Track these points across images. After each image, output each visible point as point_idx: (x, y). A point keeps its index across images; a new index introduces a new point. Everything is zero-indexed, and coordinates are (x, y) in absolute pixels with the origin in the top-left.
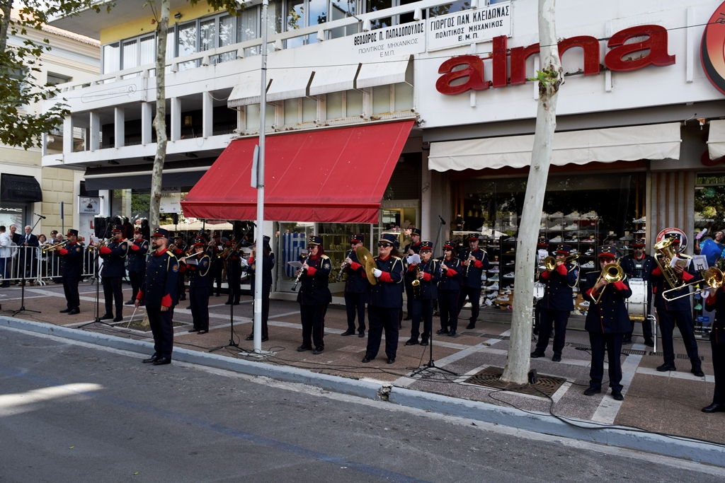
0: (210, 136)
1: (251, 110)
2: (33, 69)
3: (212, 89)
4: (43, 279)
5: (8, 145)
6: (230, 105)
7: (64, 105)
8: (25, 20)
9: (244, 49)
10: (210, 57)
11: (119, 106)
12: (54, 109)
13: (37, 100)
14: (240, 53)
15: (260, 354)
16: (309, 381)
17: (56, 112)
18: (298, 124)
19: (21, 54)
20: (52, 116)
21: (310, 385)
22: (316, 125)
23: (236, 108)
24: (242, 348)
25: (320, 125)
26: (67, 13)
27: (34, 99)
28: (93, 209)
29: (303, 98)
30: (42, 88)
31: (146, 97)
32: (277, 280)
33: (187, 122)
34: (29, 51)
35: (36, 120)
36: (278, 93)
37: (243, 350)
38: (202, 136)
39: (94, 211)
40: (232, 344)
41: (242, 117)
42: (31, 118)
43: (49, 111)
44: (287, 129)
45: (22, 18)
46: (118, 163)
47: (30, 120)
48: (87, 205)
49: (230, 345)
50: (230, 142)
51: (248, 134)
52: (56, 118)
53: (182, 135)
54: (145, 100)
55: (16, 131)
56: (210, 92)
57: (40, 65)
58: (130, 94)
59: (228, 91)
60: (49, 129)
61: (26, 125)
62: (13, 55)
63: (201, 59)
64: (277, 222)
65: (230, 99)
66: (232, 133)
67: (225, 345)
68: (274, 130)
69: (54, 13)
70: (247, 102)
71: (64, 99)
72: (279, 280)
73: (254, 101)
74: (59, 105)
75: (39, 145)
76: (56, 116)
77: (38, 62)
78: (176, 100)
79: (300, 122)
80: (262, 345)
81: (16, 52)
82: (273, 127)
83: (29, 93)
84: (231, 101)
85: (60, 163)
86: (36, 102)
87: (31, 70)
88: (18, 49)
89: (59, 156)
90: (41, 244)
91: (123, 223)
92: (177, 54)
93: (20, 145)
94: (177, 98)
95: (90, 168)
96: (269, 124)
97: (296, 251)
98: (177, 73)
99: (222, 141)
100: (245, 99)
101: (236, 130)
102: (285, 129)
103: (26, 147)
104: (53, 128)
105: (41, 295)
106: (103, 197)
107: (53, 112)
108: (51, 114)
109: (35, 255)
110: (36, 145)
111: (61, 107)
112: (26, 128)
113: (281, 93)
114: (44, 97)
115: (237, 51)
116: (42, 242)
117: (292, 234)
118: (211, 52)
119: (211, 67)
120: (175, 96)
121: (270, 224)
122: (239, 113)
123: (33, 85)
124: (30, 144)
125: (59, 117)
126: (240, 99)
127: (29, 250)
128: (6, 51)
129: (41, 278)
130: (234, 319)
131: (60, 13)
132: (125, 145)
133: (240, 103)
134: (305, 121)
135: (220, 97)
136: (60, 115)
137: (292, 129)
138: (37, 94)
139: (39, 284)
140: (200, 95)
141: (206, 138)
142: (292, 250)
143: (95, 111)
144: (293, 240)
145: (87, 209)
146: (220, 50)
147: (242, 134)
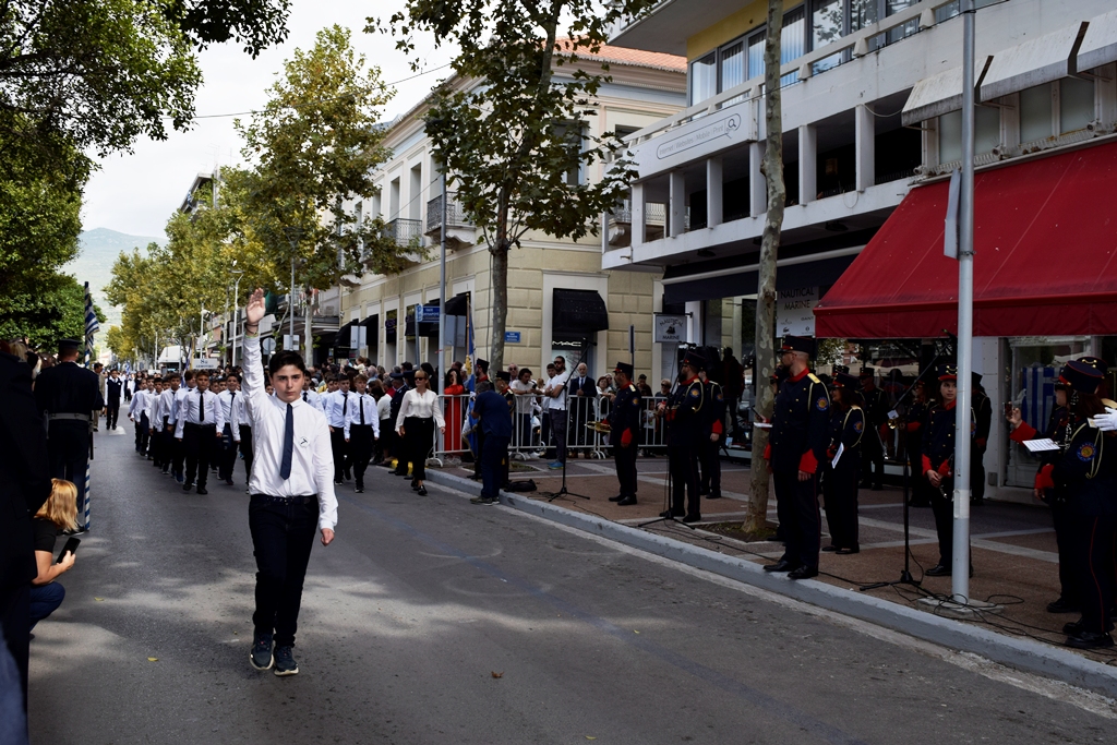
0: (871, 186)
1: (948, 124)
2: (585, 113)
3: (874, 99)
4: (602, 449)
5: (553, 235)
6: (905, 121)
7: (629, 162)
8: (577, 41)
9: (933, 10)
10: (867, 39)
11: (712, 156)
12: (614, 171)
13: (591, 161)
14: (926, 19)
15: (965, 605)
16: (1080, 678)
17: (617, 176)
18: (1052, 138)
19: (570, 94)
20: (613, 184)
21: (1085, 688)
22: (1093, 134)
23: (919, 124)
24: (929, 589)
25: (1103, 132)
26: (634, 15)
27: (587, 160)
28: (676, 335)
29: (1062, 80)
30: (598, 141)
31: (757, 133)
32: (1008, 463)
33: (829, 169)
34: (580, 87)
35: (590, 193)
36: (1005, 81)
37: (927, 593)
38: (854, 189)
39: (678, 337)
40: (906, 578)
41: (931, 143)
42: (583, 190)
43: (608, 176)
44: (1026, 152)
45: (572, 39)
46: (714, 255)
47: (581, 192)
48: (667, 329)
49: (903, 580)
50: (907, 193)
51: (943, 173)
52: (617, 185)
53: (818, 192)
54: (755, 138)
55: (562, 212)
56: (868, 104)
57: (595, 104)
58: (731, 133)
59: (903, 96)
60: (608, 206)
61: (575, 201)
62: (561, 96)
63: (852, 46)
64: (1006, 339)
65: (905, 109)
66: (912, 174)
67: (893, 580)
68: (997, 157)
69: (617, 19)
70: (942, 109)
71: (629, 154)
72: (1011, 461)
73: (953, 106)
74: (622, 163)
75: (594, 231)
76: (617, 182)
77: (592, 100)
78: (806, 129)
79: (1055, 131)
80: (970, 587)
81: (563, 90)
82: (995, 152)
83: (580, 152)
84: (909, 112)
85: (626, 262)
86: (590, 163)
87: (582, 115)
88: (565, 86)
89: (626, 251)
90: (599, 392)
91: (723, 356)
92: (809, 47)
93: (568, 235)
94: (810, 126)
95: (672, 266)
96: (986, 146)
97: (1050, 403)
98: (810, 80)
99: (893, 193)
100: (936, 103)
101: (919, 168)
102: (1021, 152)
103: (575, 237)
104: (615, 204)
105: (595, 472)
106: (691, 314)
107: (613, 177)
108: (610, 180)
109: (591, 410)
110: (589, 233)
111: (625, 168)
112: (575, 206)
113: (1013, 79)
114: (601, 155)
115: (919, 17)
116: (603, 390)
117: (1040, 370)
118: (869, 28)
119: (872, 57)
120: (806, 124)
121: (992, 344)
122: (924, 134)
123: (586, 138)
124: (581, 232)
125: (621, 183)
126: (926, 106)
127: (583, 401)
128: (549, 92)
129: (599, 446)
130: (910, 532)
131: (624, 16)
132: (725, 221)
133: (926, 114)
134: (1065, 130)
135: (887, 110)
136: (624, 180)
137: (1037, 149)
138: (591, 152)
139: (597, 457)
140: (851, 113)
141: (862, 192)
142: (1040, 402)
143: (676, 170)
144: (1042, 380)
145: (667, 335)
146: (886, 23)
147: (931, 174)
